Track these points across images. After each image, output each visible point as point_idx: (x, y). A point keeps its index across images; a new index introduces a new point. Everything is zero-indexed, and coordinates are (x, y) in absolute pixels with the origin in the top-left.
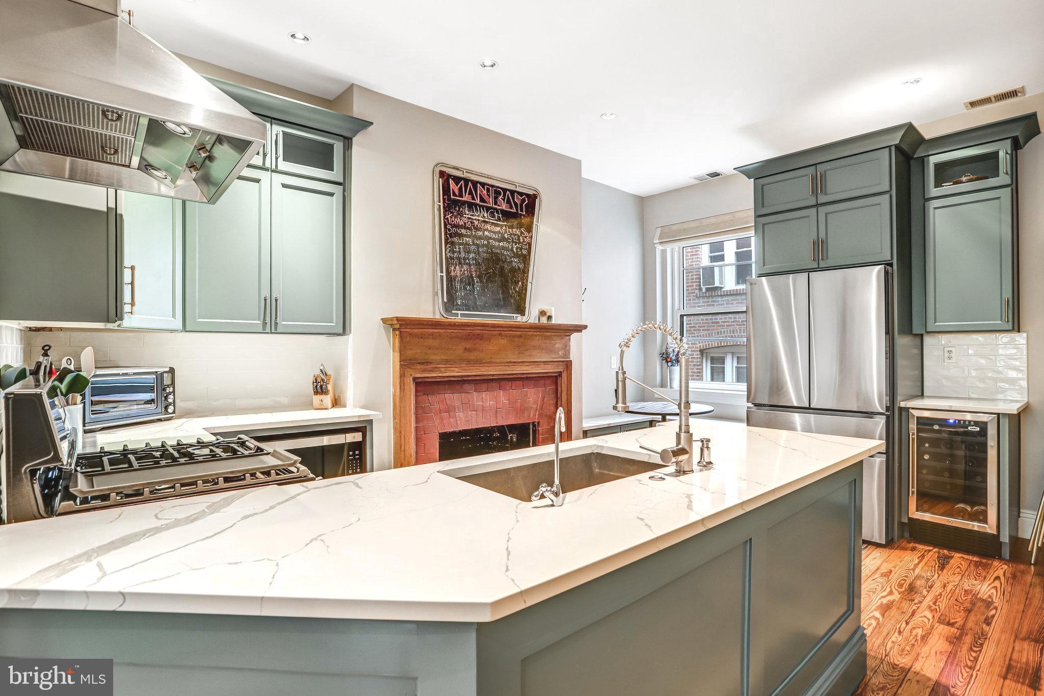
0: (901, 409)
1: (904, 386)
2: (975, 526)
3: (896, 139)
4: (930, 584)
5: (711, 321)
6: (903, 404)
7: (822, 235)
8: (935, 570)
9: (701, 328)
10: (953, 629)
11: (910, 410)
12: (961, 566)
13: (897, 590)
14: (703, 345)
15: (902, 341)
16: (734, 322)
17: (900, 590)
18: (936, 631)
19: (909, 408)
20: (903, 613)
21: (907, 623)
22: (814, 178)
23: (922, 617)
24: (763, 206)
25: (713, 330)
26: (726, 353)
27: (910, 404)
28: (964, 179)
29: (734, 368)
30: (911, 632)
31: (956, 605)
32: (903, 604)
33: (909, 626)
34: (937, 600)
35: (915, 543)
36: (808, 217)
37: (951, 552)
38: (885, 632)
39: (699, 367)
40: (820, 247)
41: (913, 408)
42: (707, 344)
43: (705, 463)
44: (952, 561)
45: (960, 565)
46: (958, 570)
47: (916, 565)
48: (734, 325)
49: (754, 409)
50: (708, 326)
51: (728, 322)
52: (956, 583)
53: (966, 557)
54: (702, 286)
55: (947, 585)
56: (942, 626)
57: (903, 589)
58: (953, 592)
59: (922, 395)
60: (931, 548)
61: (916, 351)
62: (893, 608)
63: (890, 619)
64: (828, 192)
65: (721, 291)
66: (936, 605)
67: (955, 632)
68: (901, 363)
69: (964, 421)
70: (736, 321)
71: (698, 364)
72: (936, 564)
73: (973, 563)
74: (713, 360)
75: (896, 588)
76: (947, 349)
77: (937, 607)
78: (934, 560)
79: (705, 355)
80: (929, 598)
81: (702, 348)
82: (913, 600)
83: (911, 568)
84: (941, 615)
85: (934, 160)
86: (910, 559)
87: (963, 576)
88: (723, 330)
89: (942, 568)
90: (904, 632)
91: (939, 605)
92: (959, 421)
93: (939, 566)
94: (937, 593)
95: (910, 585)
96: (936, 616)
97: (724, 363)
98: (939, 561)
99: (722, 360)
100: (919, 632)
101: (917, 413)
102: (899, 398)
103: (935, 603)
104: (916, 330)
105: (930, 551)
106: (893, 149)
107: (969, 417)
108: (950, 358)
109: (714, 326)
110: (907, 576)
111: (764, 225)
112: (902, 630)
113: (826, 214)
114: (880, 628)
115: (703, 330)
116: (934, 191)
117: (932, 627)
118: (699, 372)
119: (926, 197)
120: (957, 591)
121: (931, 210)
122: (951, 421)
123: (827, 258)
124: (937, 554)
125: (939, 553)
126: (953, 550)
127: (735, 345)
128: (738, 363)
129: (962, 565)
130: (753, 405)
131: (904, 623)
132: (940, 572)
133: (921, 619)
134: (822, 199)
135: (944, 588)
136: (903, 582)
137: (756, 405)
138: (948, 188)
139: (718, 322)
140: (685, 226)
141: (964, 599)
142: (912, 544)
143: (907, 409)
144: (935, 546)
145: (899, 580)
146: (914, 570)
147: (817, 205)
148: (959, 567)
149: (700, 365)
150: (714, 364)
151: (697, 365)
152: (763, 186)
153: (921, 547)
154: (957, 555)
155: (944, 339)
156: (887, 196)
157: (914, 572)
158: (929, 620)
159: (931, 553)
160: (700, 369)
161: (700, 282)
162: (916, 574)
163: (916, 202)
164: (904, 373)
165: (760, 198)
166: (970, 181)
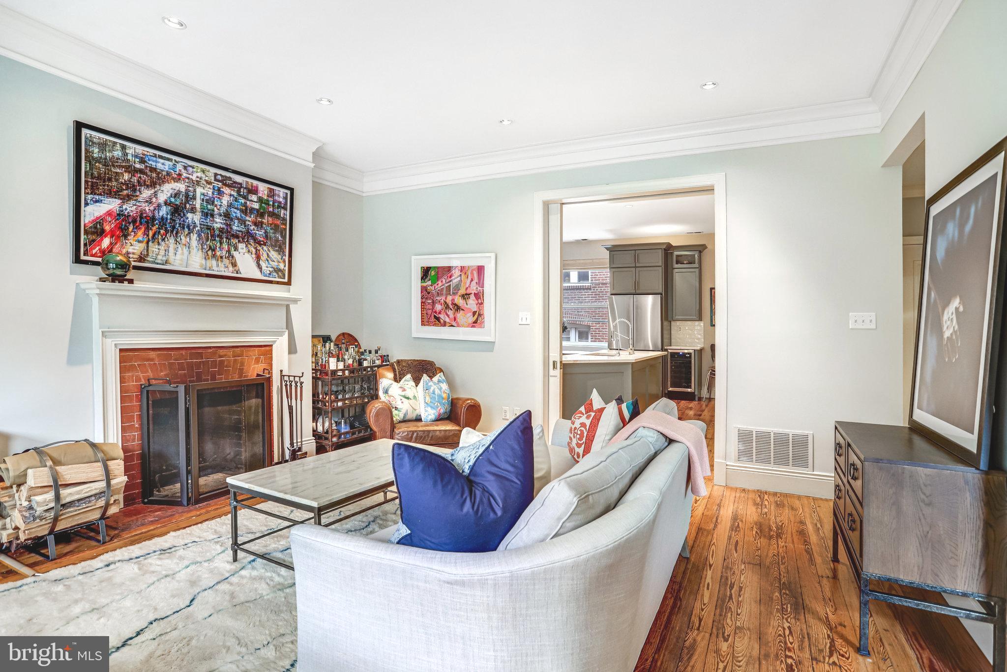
1: (666, 341)
2: (689, 390)
3: (664, 247)
6: (666, 348)
7: (637, 279)
11: (668, 350)
15: (665, 323)
22: (635, 256)
24: (613, 264)
27: (668, 348)
28: (685, 263)
36: (632, 271)
40: (636, 284)
59: (671, 346)
61: (669, 328)
64: (640, 262)
68: (665, 332)
69: (684, 353)
73: (687, 404)
76: (679, 327)
85: (675, 255)
101: (670, 351)
102: (665, 345)
104: (669, 319)
106: (663, 250)
107: (686, 351)
108: (680, 330)
111: (613, 271)
113: (639, 272)
116: (676, 266)
119: (673, 269)
121: (675, 274)
122: (680, 353)
123: (639, 290)
134: (637, 265)
138: (679, 266)
147: (636, 267)
152: (613, 255)
155: (678, 323)
163: (669, 270)
164: (666, 336)
165: (612, 259)
166: (687, 264)
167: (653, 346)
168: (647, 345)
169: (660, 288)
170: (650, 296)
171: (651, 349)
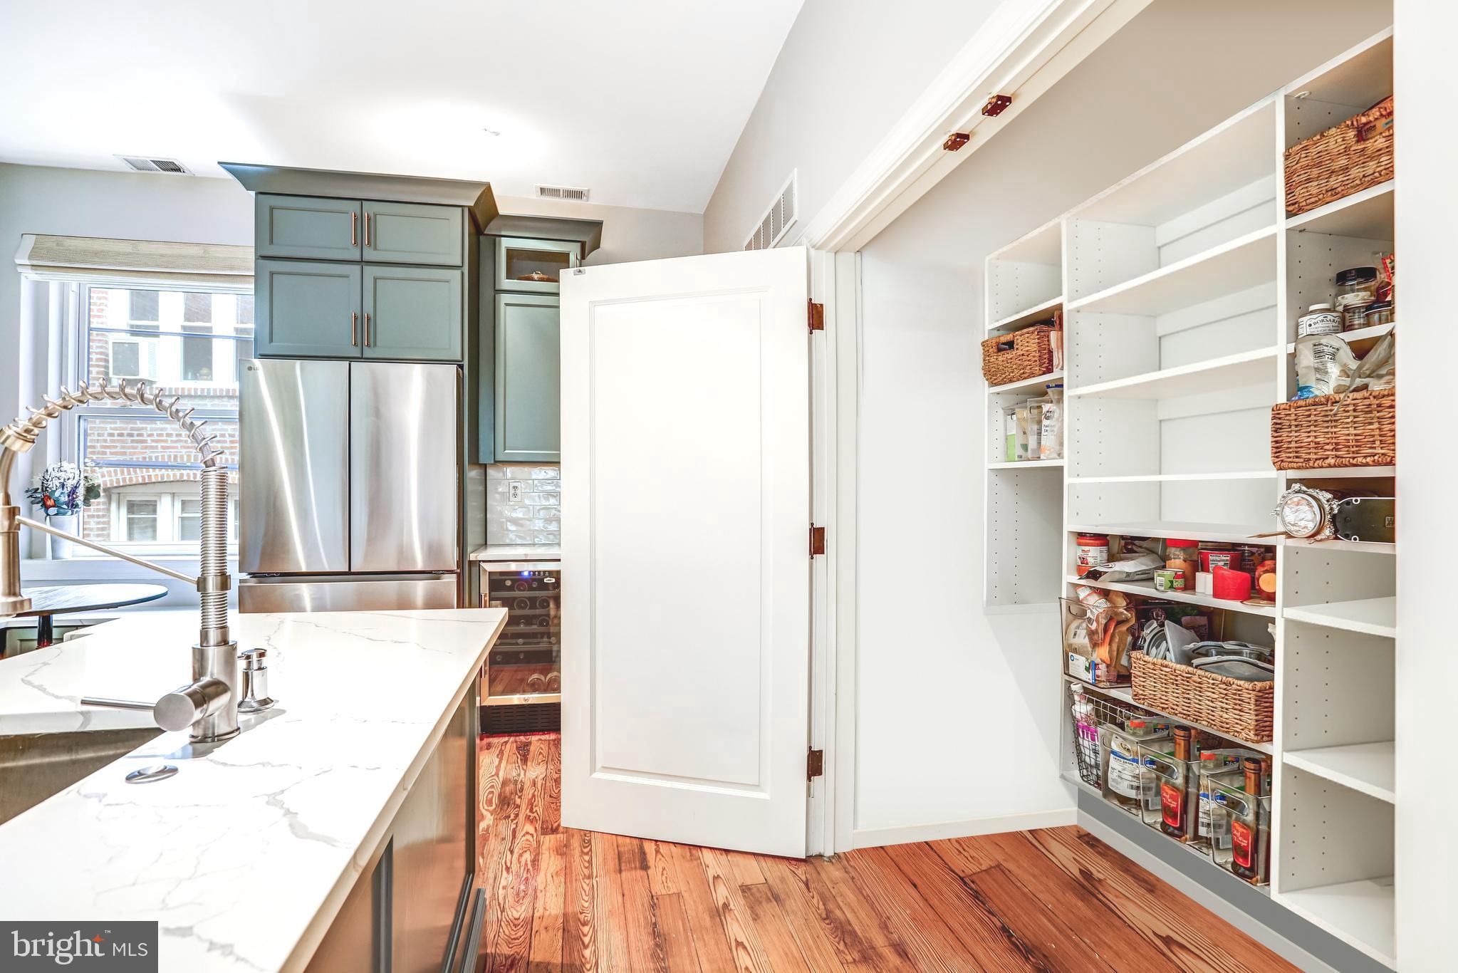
0: (471, 562)
1: (473, 536)
3: (471, 200)
4: (520, 786)
5: (129, 439)
6: (473, 557)
7: (368, 309)
8: (519, 766)
9: (108, 450)
10: (559, 836)
11: (482, 564)
12: (542, 751)
13: (487, 810)
14: (111, 481)
15: (472, 474)
16: (177, 441)
17: (491, 808)
18: (544, 848)
19: (480, 561)
20: (503, 839)
21: (512, 852)
22: (359, 220)
23: (524, 835)
24: (271, 242)
25: (135, 453)
26: (160, 495)
27: (482, 555)
28: (536, 276)
29: (176, 520)
30: (520, 863)
31: (552, 803)
32: (500, 827)
33: (516, 856)
34: (532, 804)
35: (488, 737)
36: (347, 277)
37: (528, 737)
38: (491, 876)
39: (102, 520)
40: (364, 328)
41: (484, 561)
42: (120, 478)
43: (255, 705)
44: (532, 748)
45: (540, 750)
46: (541, 756)
47: (498, 767)
48: (177, 447)
49: (252, 583)
50: (123, 447)
51: (166, 441)
52: (544, 775)
53: (543, 737)
54: (111, 375)
55: (536, 780)
56: (547, 837)
57: (494, 806)
58: (544, 787)
59: (485, 544)
60: (506, 739)
61: (481, 488)
62: (491, 837)
63: (492, 856)
64: (380, 246)
65: (151, 389)
66: (533, 813)
67: (562, 838)
68: (470, 503)
69: (539, 572)
70: (180, 441)
71: (101, 513)
72: (518, 758)
73: (552, 743)
74: (132, 507)
75: (486, 807)
76: (512, 485)
77: (535, 814)
78: (514, 754)
79: (114, 497)
80: (524, 807)
81: (109, 486)
82: (510, 817)
83: (493, 773)
84: (542, 822)
85: (506, 243)
86: (489, 761)
87: (547, 763)
88: (154, 455)
89: (525, 760)
90: (512, 865)
91: (536, 811)
92: (534, 572)
93: (521, 760)
94: (530, 796)
95: (500, 795)
96: (537, 826)
97: (155, 511)
98: (519, 753)
99: (151, 506)
100: (527, 857)
101: (489, 567)
102: (469, 549)
103: (531, 811)
104: (482, 461)
105: (506, 743)
106: (466, 211)
107: (543, 567)
108: (515, 495)
109: (136, 448)
110: (492, 787)
111: (272, 274)
112: (509, 865)
113: (375, 279)
114: (484, 874)
115: (111, 453)
116: (506, 283)
117: (538, 842)
118: (103, 529)
119: (496, 288)
120: (548, 784)
121: (502, 306)
122: (526, 574)
123: (375, 345)
124: (515, 744)
125: (516, 742)
126: (528, 734)
127: (178, 481)
128: (183, 510)
129: (542, 749)
130: (249, 576)
131: (509, 853)
132: (525, 767)
133: (524, 838)
134: (370, 255)
135: (535, 786)
136: (490, 796)
137: (254, 575)
138: (519, 283)
139: (145, 441)
140: (97, 246)
141: (557, 791)
142: (485, 739)
143: (477, 563)
144: (510, 734)
145: (486, 794)
146: (497, 774)
147: (362, 262)
148: (541, 753)
149: (103, 516)
150: (133, 513)
151: (98, 517)
152: (270, 207)
153: (495, 740)
154: (534, 738)
155: (509, 471)
156: (458, 273)
157: (498, 777)
158: (532, 835)
159: (508, 746)
160: (104, 523)
161: (107, 367)
162: (501, 779)
163: (486, 292)
164: (473, 515)
165: (266, 226)
166: (541, 280)
167: (424, 562)
168: (403, 552)
169: (454, 341)
170: (418, 368)
171: (419, 567)
